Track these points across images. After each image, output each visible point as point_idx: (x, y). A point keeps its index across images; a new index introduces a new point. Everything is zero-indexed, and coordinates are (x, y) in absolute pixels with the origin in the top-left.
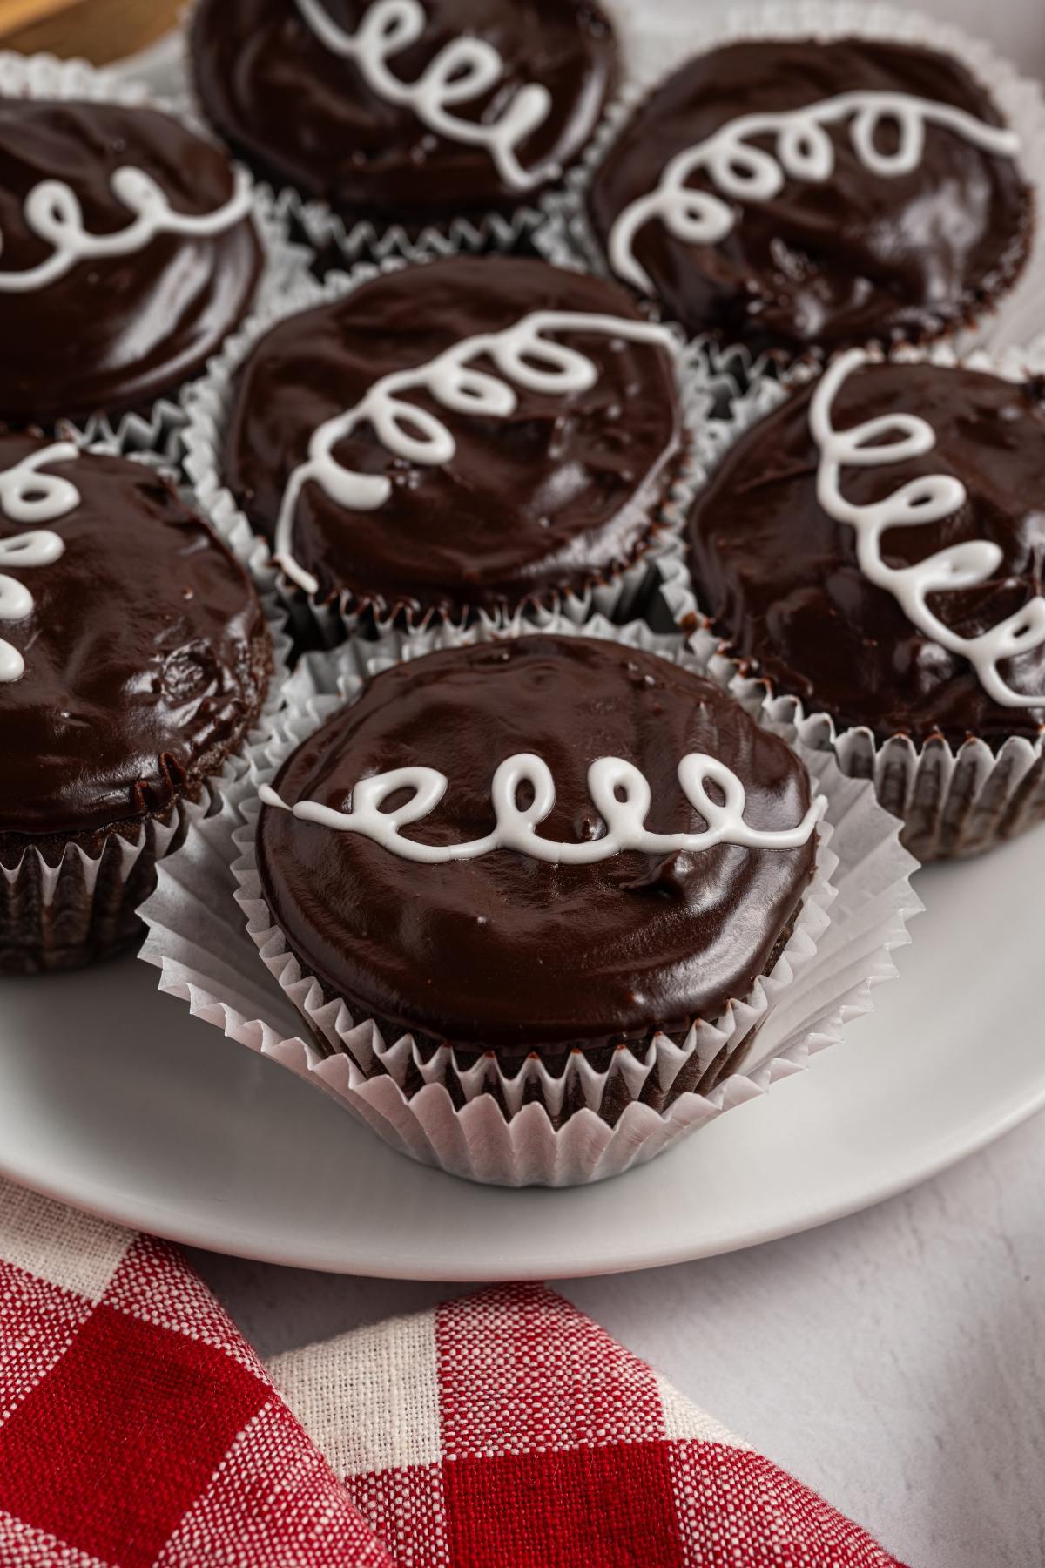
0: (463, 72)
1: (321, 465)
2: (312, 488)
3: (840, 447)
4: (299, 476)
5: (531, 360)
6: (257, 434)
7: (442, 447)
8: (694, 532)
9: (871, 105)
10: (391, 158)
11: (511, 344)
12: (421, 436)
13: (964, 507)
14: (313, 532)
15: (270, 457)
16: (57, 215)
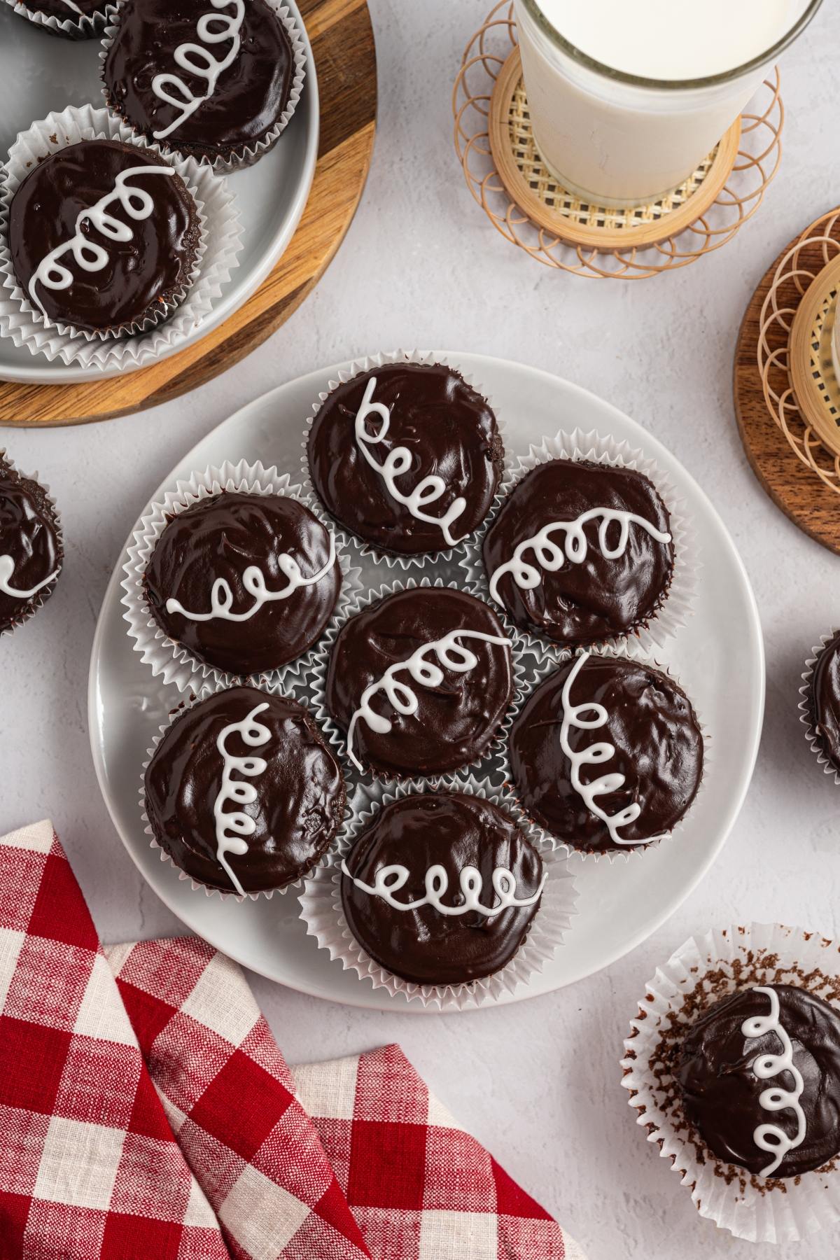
0: (430, 489)
1: (366, 711)
2: (362, 720)
3: (571, 715)
4: (356, 715)
5: (452, 654)
6: (340, 690)
7: (413, 707)
8: (512, 742)
9: (609, 514)
10: (397, 530)
11: (444, 645)
12: (405, 701)
13: (613, 757)
14: (361, 743)
15: (346, 701)
16: (255, 582)
